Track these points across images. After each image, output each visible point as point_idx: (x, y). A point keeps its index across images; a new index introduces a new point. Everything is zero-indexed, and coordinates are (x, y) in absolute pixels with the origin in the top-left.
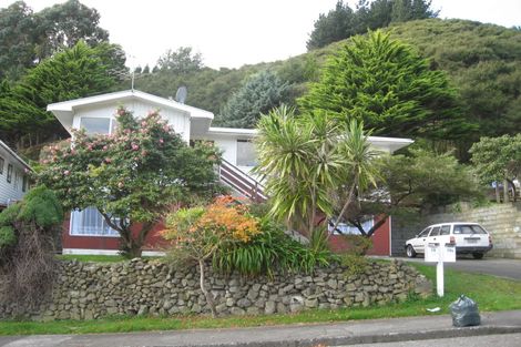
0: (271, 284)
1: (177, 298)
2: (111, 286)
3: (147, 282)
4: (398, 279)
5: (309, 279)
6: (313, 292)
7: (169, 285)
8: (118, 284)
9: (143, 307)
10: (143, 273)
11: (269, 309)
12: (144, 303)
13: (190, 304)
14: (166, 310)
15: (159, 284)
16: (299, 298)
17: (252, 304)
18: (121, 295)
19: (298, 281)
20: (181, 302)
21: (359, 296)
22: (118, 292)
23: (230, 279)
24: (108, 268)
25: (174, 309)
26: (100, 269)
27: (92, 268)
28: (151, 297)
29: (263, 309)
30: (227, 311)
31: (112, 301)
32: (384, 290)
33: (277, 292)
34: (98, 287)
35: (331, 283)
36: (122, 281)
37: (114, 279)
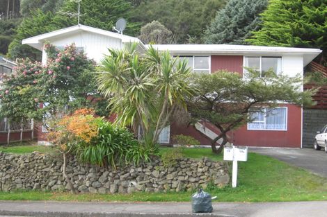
0: (114, 172)
1: (57, 179)
2: (19, 170)
3: (40, 167)
4: (203, 172)
5: (140, 169)
6: (142, 179)
7: (52, 171)
8: (23, 168)
9: (36, 184)
10: (38, 161)
11: (112, 190)
12: (37, 182)
13: (64, 183)
14: (50, 187)
15: (47, 170)
16: (134, 183)
17: (102, 186)
18: (25, 176)
19: (132, 171)
20: (59, 182)
21: (175, 184)
22: (23, 174)
23: (90, 168)
24: (19, 157)
25: (55, 187)
26: (14, 158)
27: (10, 157)
28: (42, 178)
29: (109, 189)
30: (86, 190)
31: (19, 179)
32: (193, 180)
33: (119, 178)
34: (12, 170)
35: (155, 173)
36: (26, 166)
37: (21, 165)
